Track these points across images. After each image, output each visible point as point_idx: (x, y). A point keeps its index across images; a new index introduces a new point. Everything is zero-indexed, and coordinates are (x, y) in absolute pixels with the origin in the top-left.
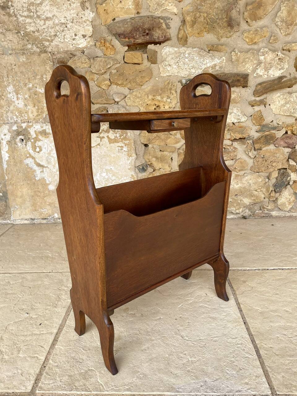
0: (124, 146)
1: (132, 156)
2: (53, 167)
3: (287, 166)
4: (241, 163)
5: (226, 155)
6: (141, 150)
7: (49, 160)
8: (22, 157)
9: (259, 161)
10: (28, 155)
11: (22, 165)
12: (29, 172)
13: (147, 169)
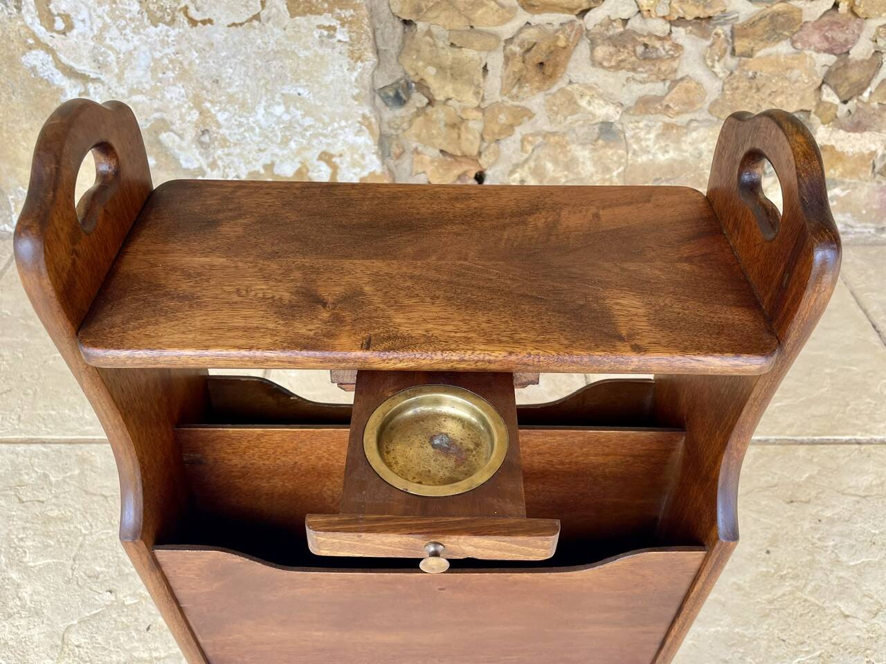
0: (338, 27)
1: (364, 57)
2: (115, 79)
3: (814, 103)
4: (687, 91)
5: (647, 68)
6: (392, 36)
7: (101, 58)
8: (12, 47)
9: (737, 88)
10: (31, 41)
11: (18, 72)
12: (42, 93)
13: (409, 97)
